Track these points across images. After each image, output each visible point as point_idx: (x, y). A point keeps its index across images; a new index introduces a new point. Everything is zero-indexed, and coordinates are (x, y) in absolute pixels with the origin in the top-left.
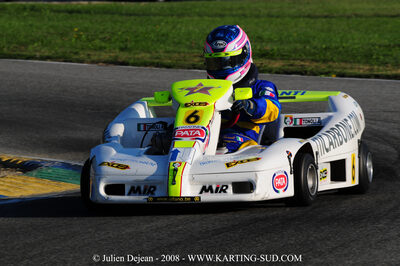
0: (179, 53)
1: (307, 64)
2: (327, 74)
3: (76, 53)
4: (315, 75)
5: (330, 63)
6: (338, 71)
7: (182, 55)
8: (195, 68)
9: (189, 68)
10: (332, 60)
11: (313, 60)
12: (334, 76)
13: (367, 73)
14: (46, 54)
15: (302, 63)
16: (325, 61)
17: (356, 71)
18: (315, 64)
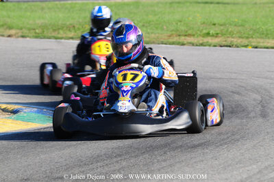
0: (155, 34)
1: (235, 40)
2: (246, 46)
4: (238, 47)
5: (250, 39)
6: (253, 44)
7: (157, 35)
8: (162, 44)
9: (159, 44)
10: (252, 37)
11: (240, 37)
12: (250, 48)
13: (273, 46)
15: (233, 39)
17: (266, 44)
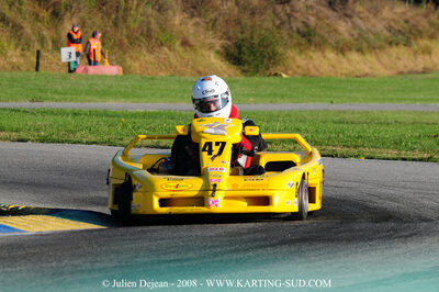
1: (339, 149)
2: (356, 157)
3: (121, 139)
4: (344, 158)
13: (395, 156)
14: (93, 139)
16: (355, 147)
17: (385, 155)
18: (346, 149)
